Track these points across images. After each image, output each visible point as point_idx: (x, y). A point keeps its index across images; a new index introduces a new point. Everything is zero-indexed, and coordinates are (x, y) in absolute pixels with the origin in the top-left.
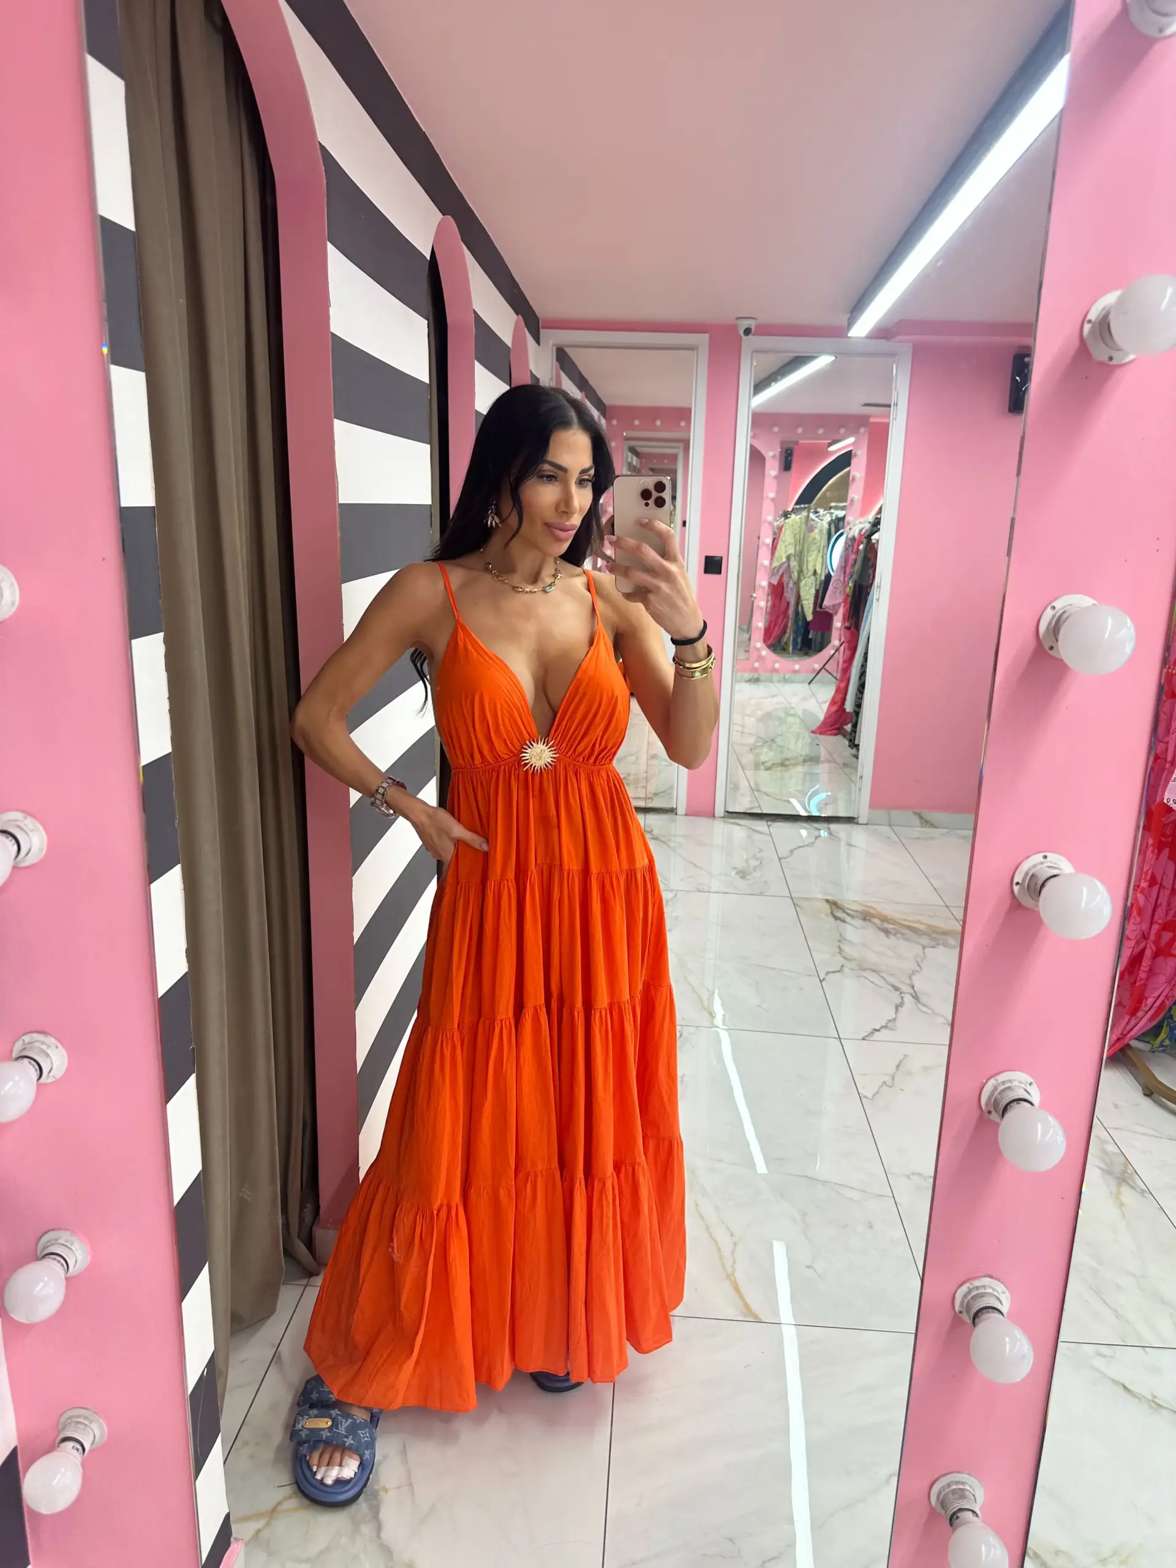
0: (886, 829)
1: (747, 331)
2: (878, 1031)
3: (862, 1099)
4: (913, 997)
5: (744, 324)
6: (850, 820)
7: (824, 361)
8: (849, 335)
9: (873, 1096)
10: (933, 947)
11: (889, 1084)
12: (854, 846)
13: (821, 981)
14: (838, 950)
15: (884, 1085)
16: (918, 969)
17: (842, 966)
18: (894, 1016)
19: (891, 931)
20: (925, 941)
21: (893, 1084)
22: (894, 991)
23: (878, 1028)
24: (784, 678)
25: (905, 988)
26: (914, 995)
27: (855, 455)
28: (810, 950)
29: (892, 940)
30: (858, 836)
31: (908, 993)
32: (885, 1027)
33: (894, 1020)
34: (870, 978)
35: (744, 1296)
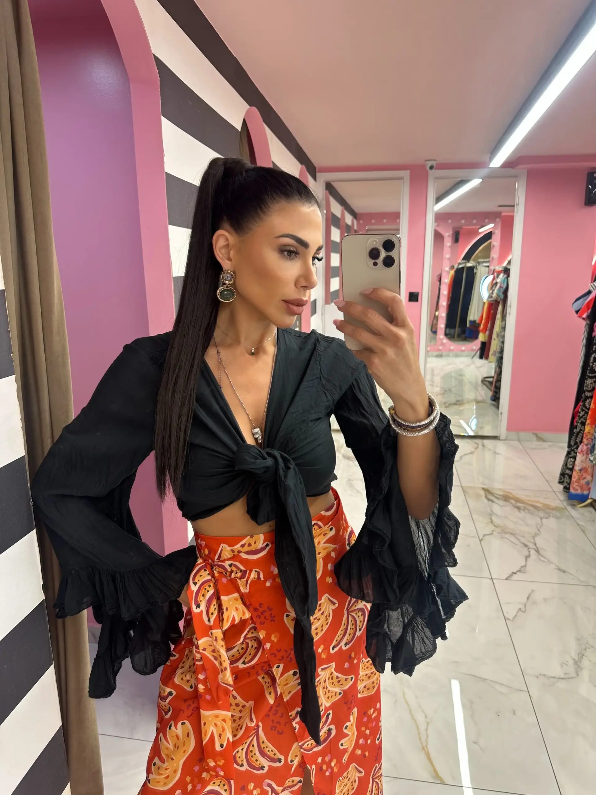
0: (516, 443)
1: (431, 168)
2: (515, 573)
3: (507, 621)
4: (535, 550)
5: (430, 164)
6: (495, 438)
7: (475, 183)
8: (491, 166)
9: (514, 618)
10: (547, 518)
11: (522, 610)
12: (498, 454)
13: (480, 541)
14: (490, 520)
15: (520, 611)
16: (539, 533)
17: (493, 531)
18: (524, 564)
19: (522, 508)
20: (542, 514)
21: (525, 610)
22: (524, 547)
23: (515, 571)
24: (456, 353)
25: (531, 545)
26: (536, 549)
27: (494, 233)
28: (473, 520)
29: (522, 514)
30: (500, 447)
31: (533, 548)
32: (519, 571)
33: (525, 566)
34: (509, 538)
35: (434, 763)
